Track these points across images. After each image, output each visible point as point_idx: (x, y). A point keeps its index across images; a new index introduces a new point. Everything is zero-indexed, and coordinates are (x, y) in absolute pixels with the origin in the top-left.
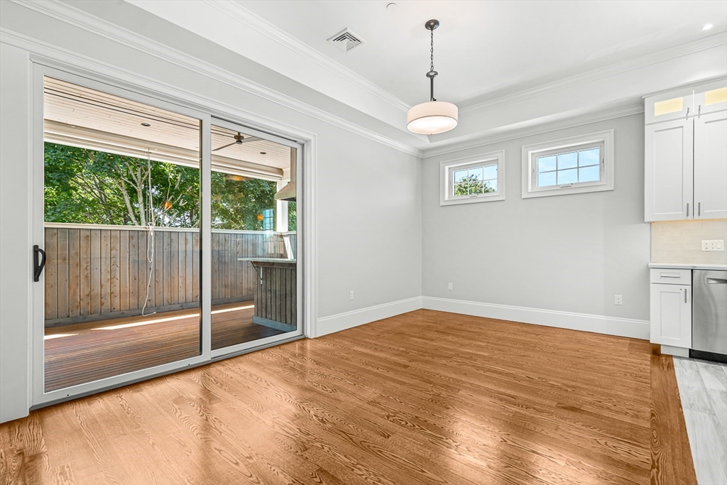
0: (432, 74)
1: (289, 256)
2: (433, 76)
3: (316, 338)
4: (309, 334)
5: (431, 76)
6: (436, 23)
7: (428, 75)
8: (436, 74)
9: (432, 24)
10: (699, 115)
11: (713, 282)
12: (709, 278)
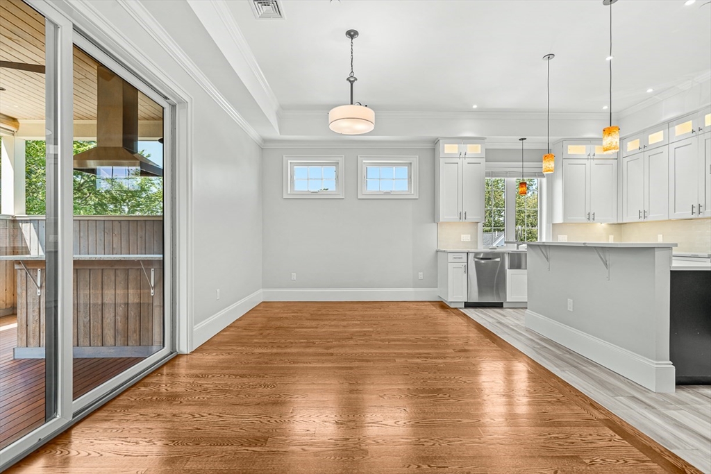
0: (352, 79)
1: (32, 252)
2: (353, 81)
3: (192, 352)
4: (183, 347)
5: (350, 81)
6: (356, 33)
7: (348, 79)
8: (356, 79)
9: (352, 33)
10: (465, 158)
11: (476, 260)
12: (475, 257)
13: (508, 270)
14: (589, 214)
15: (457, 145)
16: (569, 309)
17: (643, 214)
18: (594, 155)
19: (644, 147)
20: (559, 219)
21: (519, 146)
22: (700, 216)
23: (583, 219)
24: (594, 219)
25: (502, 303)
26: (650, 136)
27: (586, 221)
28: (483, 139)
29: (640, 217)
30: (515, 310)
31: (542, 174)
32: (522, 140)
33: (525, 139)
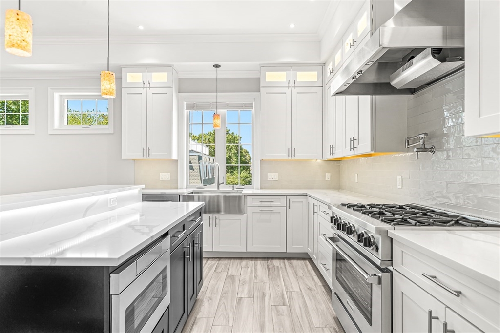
10: (149, 87)
14: (288, 149)
15: (141, 73)
18: (295, 83)
23: (284, 156)
29: (331, 153)
31: (251, 105)
32: (217, 66)
33: (220, 66)
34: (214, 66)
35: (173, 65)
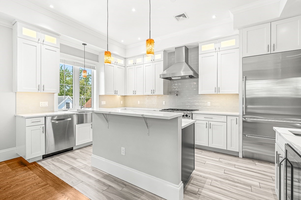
10: (43, 44)
11: (53, 121)
12: (52, 119)
13: (76, 125)
14: (115, 91)
15: (35, 32)
16: (122, 154)
17: (135, 92)
18: (117, 63)
19: (135, 64)
20: (102, 93)
21: (82, 48)
22: (154, 94)
23: (113, 93)
24: (117, 93)
25: (73, 148)
26: (137, 59)
27: (114, 94)
28: (58, 35)
29: (133, 93)
30: (81, 150)
31: (94, 68)
32: (84, 44)
33: (86, 45)
34: (83, 44)
35: (60, 35)
